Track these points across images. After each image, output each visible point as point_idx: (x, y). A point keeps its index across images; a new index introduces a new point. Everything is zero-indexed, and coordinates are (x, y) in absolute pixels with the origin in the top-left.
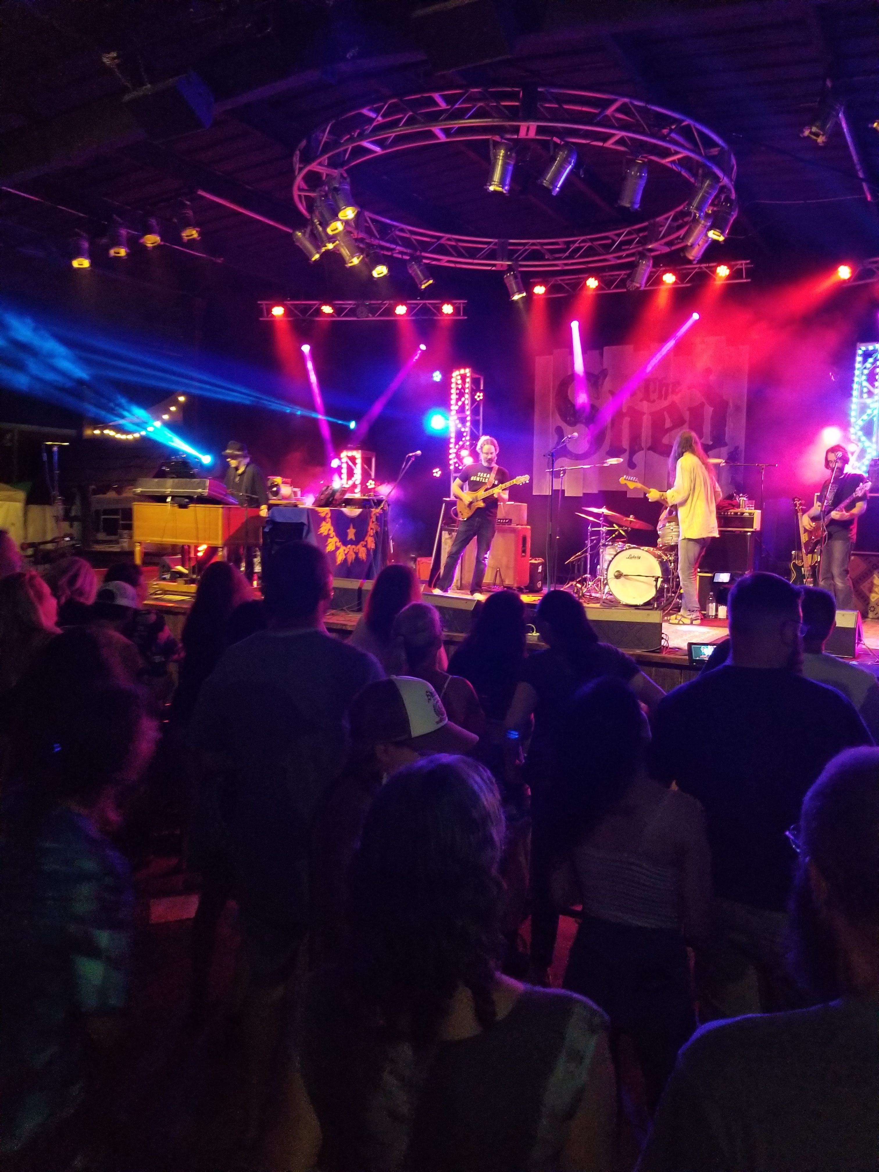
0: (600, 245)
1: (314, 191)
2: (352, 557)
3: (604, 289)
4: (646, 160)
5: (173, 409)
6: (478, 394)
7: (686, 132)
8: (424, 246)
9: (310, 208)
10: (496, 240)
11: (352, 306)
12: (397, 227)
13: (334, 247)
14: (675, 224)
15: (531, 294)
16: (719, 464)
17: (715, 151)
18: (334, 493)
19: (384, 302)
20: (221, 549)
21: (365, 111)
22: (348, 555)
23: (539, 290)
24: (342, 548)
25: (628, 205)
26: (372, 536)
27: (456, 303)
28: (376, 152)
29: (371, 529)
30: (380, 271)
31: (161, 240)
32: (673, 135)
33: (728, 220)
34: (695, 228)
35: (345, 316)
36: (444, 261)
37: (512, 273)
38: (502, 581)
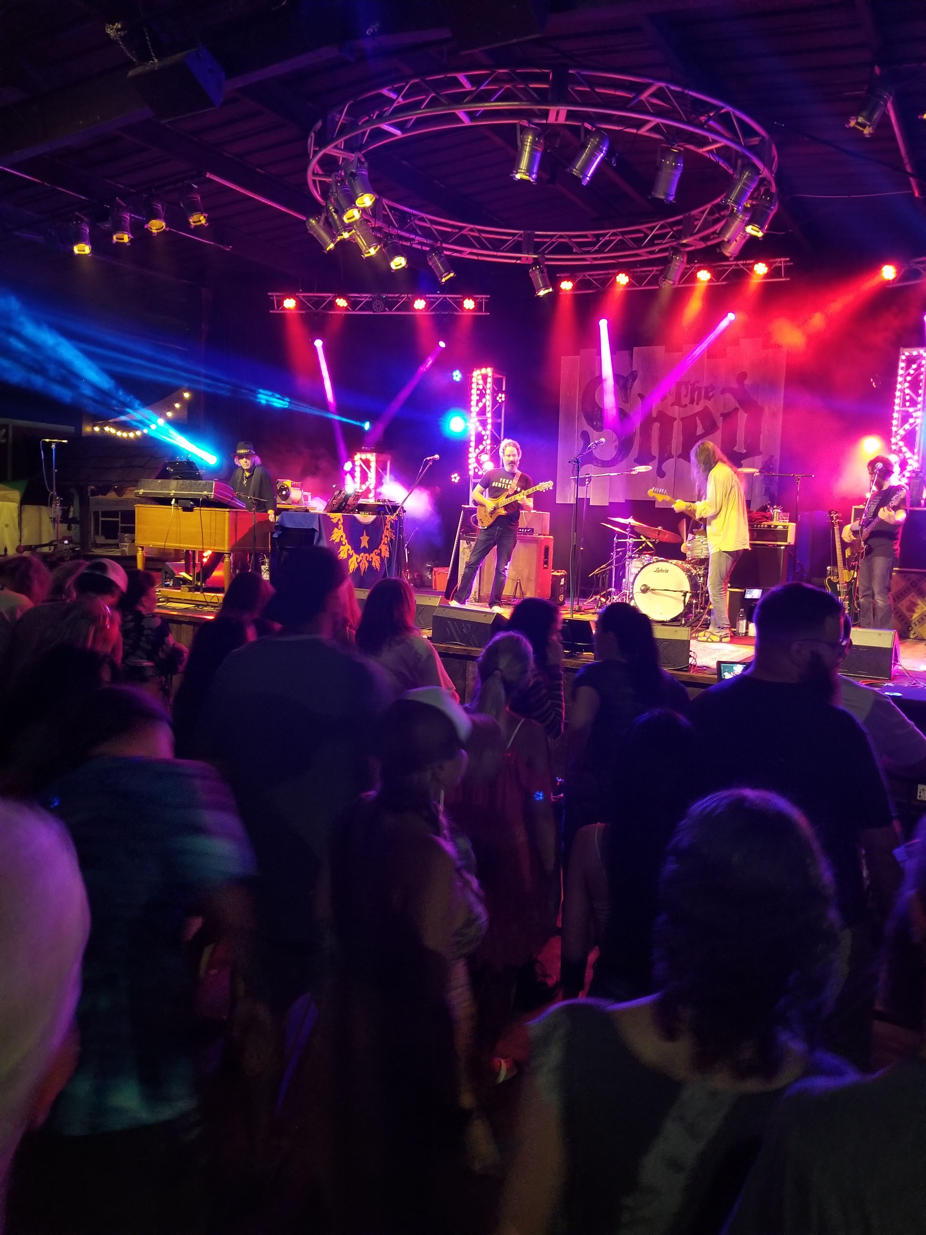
0: (632, 239)
1: (330, 176)
2: (364, 566)
3: (635, 286)
4: (682, 149)
5: (177, 406)
6: (500, 395)
7: (725, 120)
8: (446, 237)
9: (325, 195)
10: (522, 232)
11: (367, 299)
12: (417, 216)
13: (350, 236)
14: (712, 218)
15: (557, 289)
16: (753, 473)
17: (755, 141)
18: (347, 498)
19: (403, 296)
20: (227, 555)
21: (385, 92)
22: (361, 564)
23: (567, 286)
24: (355, 556)
25: (662, 197)
26: (386, 544)
27: (478, 298)
28: (395, 135)
29: (386, 536)
30: (399, 263)
31: (167, 226)
32: (711, 123)
33: (768, 214)
34: (733, 222)
35: (360, 310)
36: (466, 253)
37: (538, 267)
38: (523, 593)
